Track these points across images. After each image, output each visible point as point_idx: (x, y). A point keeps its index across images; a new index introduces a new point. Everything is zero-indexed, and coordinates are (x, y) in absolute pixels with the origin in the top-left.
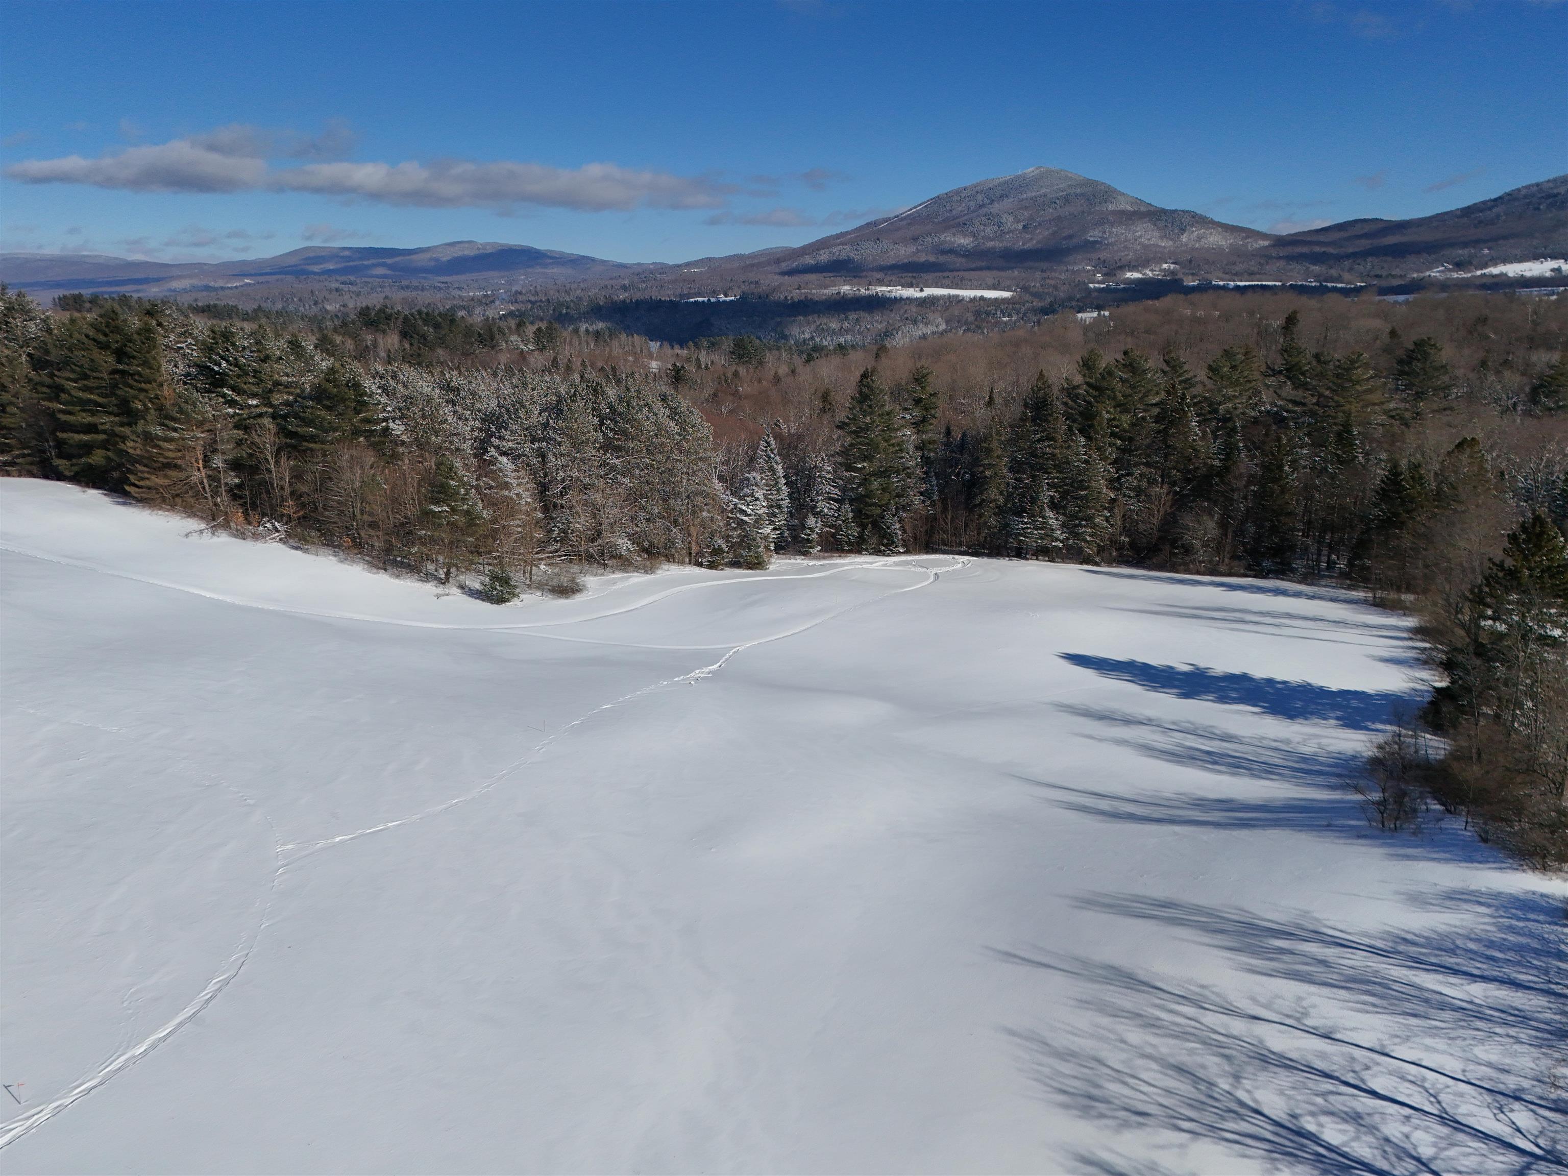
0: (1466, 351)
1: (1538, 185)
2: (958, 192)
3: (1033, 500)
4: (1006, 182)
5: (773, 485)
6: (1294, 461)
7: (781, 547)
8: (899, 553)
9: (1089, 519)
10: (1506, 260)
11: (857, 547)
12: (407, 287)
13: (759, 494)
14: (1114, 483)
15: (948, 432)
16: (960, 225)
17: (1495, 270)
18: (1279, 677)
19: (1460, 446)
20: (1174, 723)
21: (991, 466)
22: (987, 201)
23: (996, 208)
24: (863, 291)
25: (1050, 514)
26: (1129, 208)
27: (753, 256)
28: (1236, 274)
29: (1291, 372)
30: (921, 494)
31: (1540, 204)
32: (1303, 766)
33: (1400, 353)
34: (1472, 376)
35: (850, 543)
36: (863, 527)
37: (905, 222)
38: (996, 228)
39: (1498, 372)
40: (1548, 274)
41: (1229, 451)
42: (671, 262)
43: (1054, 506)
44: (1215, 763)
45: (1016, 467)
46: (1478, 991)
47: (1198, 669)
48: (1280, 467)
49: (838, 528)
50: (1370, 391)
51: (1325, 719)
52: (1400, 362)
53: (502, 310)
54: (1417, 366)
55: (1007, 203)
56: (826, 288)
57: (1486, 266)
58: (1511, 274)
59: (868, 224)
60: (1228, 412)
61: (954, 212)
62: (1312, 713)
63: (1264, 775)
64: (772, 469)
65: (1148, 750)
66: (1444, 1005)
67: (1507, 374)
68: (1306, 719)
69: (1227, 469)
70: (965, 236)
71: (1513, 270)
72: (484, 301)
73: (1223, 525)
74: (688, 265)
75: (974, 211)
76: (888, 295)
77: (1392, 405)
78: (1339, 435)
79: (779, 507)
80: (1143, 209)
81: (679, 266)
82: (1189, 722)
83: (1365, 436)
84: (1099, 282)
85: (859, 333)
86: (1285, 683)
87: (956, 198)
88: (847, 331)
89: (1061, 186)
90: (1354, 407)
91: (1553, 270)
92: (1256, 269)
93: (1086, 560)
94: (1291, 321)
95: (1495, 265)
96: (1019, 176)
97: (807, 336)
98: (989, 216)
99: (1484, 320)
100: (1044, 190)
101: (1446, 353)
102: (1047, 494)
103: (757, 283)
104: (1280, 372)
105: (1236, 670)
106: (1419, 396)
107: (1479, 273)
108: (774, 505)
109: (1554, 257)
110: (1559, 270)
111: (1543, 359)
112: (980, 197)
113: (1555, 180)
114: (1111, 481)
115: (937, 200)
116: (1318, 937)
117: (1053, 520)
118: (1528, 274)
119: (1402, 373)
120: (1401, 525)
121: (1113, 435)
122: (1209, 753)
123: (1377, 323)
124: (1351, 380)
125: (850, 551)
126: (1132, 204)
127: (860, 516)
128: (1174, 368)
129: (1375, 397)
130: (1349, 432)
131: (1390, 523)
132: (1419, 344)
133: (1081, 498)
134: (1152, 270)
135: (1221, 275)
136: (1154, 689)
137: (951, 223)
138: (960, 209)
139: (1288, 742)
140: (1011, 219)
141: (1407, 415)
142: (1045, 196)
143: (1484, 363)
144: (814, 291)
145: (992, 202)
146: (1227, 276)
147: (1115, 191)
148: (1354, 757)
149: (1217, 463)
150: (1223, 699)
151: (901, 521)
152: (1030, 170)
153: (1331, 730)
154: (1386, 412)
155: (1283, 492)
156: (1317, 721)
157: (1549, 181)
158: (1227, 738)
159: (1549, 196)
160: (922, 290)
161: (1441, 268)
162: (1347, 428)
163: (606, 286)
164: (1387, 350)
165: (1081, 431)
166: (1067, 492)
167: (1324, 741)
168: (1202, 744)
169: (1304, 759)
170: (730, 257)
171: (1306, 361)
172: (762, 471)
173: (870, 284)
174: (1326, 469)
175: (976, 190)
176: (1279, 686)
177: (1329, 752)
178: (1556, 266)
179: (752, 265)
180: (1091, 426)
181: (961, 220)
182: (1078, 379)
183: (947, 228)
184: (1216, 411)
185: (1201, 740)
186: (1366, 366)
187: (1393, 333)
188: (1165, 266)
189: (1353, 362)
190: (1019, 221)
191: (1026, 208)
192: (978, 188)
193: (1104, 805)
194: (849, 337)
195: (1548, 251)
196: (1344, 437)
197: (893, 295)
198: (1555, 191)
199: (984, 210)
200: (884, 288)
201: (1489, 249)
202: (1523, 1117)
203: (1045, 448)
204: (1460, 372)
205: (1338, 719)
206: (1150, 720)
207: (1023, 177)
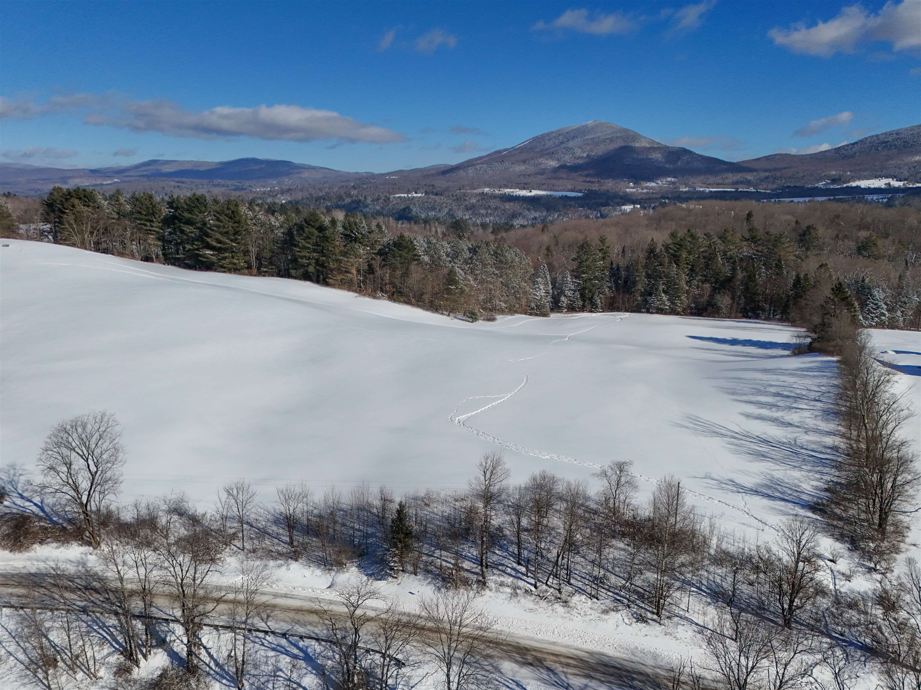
0: (830, 231)
1: (877, 136)
2: (548, 134)
3: (657, 289)
4: (576, 129)
5: (546, 284)
6: (760, 274)
7: (552, 310)
8: (600, 312)
9: (679, 297)
10: (860, 178)
11: (582, 309)
12: (218, 185)
13: (542, 287)
14: (688, 283)
15: (612, 264)
16: (551, 154)
17: (854, 184)
19: (821, 266)
21: (638, 276)
22: (565, 140)
23: (571, 144)
24: (497, 191)
25: (663, 295)
26: (648, 146)
27: (425, 169)
28: (709, 184)
29: (753, 239)
30: (608, 287)
31: (878, 147)
33: (800, 231)
34: (832, 242)
35: (579, 308)
36: (584, 301)
37: (518, 151)
38: (571, 155)
39: (843, 241)
40: (883, 186)
41: (734, 269)
42: (376, 172)
43: (664, 292)
44: (746, 357)
45: (648, 276)
46: (816, 373)
48: (755, 276)
49: (574, 302)
50: (788, 247)
52: (800, 236)
53: (283, 200)
54: (807, 237)
55: (577, 141)
56: (475, 189)
57: (849, 181)
58: (863, 187)
59: (496, 152)
60: (731, 255)
61: (546, 146)
64: (546, 277)
65: (725, 355)
66: (809, 376)
67: (846, 241)
69: (733, 277)
70: (553, 160)
71: (864, 184)
72: (271, 194)
73: (733, 299)
74: (389, 174)
75: (557, 146)
76: (511, 194)
77: (797, 253)
78: (777, 264)
79: (548, 293)
80: (655, 146)
81: (383, 174)
83: (787, 265)
84: (632, 188)
85: (498, 216)
87: (547, 138)
88: (491, 215)
89: (608, 132)
90: (782, 253)
91: (886, 184)
92: (720, 182)
93: (678, 314)
94: (750, 215)
95: (854, 181)
96: (582, 126)
97: (467, 217)
98: (568, 149)
99: (838, 217)
100: (598, 134)
101: (821, 231)
102: (661, 287)
103: (433, 185)
104: (749, 239)
106: (808, 249)
107: (845, 186)
108: (547, 292)
109: (887, 177)
110: (889, 184)
111: (863, 234)
112: (561, 137)
113: (886, 134)
114: (687, 282)
115: (536, 139)
116: (781, 369)
117: (665, 298)
118: (872, 186)
119: (801, 240)
120: (801, 297)
121: (687, 264)
122: (744, 355)
123: (789, 217)
124: (780, 242)
125: (579, 311)
126: (649, 143)
127: (583, 296)
128: (708, 237)
129: (790, 249)
130: (781, 263)
131: (798, 296)
132: (809, 228)
133: (676, 289)
134: (662, 181)
135: (701, 185)
136: (721, 344)
137: (545, 152)
138: (550, 144)
140: (580, 151)
141: (803, 256)
142: (599, 137)
143: (837, 236)
144: (468, 191)
145: (568, 141)
146: (705, 185)
147: (639, 135)
149: (729, 275)
150: (744, 346)
151: (600, 298)
152: (590, 122)
154: (794, 255)
155: (756, 286)
157: (883, 134)
158: (748, 353)
159: (884, 142)
160: (531, 192)
161: (824, 183)
162: (780, 261)
163: (342, 186)
164: (794, 230)
165: (675, 262)
166: (670, 287)
170: (413, 170)
171: (760, 234)
172: (542, 278)
173: (500, 187)
174: (772, 277)
175: (559, 133)
178: (887, 182)
179: (429, 175)
180: (678, 260)
181: (551, 150)
182: (670, 242)
183: (542, 156)
184: (726, 255)
186: (786, 237)
187: (797, 222)
188: (669, 179)
189: (781, 235)
190: (584, 152)
191: (588, 144)
192: (560, 132)
194: (492, 218)
195: (883, 174)
196: (779, 266)
197: (515, 194)
198: (886, 140)
199: (563, 146)
200: (509, 190)
201: (850, 172)
202: (823, 388)
203: (660, 268)
204: (827, 240)
206: (723, 350)
207: (586, 126)
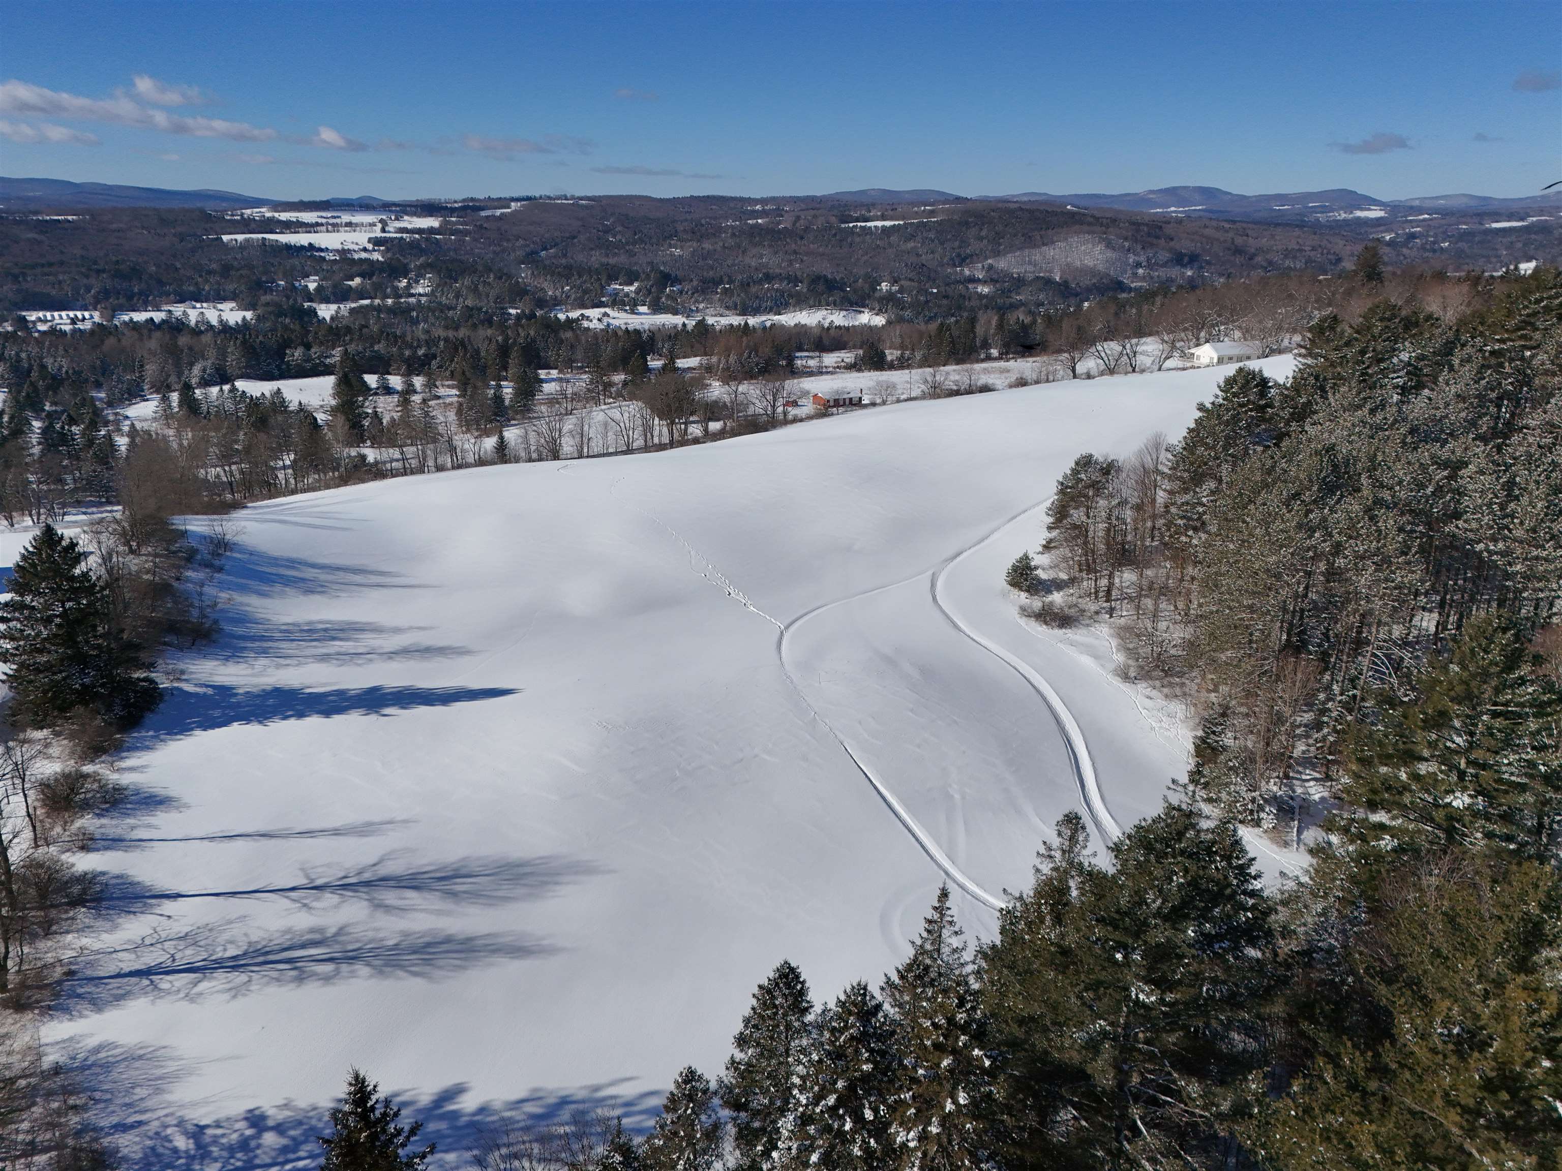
18: (292, 722)
20: (371, 660)
32: (265, 644)
44: (326, 630)
47: (377, 712)
51: (248, 693)
62: (258, 696)
63: (291, 628)
65: (376, 629)
68: (264, 690)
82: (359, 665)
86: (285, 718)
105: (337, 718)
122: (334, 639)
136: (407, 688)
139: (278, 667)
148: (227, 659)
150: (341, 693)
153: (242, 683)
156: (254, 690)
158: (324, 658)
167: (249, 671)
168: (341, 647)
169: (264, 652)
176: (290, 713)
177: (246, 662)
185: (343, 650)
193: (374, 579)
205: (236, 695)
206: (390, 658)
